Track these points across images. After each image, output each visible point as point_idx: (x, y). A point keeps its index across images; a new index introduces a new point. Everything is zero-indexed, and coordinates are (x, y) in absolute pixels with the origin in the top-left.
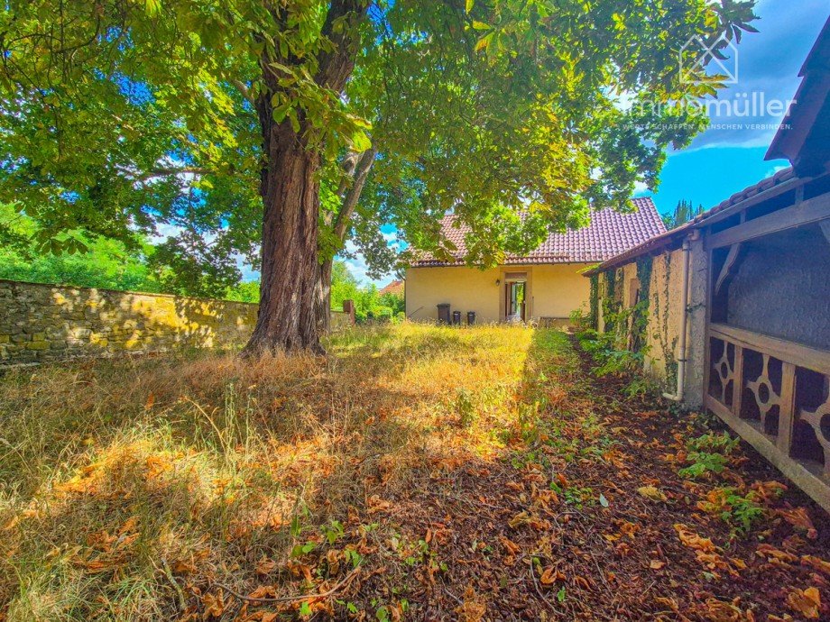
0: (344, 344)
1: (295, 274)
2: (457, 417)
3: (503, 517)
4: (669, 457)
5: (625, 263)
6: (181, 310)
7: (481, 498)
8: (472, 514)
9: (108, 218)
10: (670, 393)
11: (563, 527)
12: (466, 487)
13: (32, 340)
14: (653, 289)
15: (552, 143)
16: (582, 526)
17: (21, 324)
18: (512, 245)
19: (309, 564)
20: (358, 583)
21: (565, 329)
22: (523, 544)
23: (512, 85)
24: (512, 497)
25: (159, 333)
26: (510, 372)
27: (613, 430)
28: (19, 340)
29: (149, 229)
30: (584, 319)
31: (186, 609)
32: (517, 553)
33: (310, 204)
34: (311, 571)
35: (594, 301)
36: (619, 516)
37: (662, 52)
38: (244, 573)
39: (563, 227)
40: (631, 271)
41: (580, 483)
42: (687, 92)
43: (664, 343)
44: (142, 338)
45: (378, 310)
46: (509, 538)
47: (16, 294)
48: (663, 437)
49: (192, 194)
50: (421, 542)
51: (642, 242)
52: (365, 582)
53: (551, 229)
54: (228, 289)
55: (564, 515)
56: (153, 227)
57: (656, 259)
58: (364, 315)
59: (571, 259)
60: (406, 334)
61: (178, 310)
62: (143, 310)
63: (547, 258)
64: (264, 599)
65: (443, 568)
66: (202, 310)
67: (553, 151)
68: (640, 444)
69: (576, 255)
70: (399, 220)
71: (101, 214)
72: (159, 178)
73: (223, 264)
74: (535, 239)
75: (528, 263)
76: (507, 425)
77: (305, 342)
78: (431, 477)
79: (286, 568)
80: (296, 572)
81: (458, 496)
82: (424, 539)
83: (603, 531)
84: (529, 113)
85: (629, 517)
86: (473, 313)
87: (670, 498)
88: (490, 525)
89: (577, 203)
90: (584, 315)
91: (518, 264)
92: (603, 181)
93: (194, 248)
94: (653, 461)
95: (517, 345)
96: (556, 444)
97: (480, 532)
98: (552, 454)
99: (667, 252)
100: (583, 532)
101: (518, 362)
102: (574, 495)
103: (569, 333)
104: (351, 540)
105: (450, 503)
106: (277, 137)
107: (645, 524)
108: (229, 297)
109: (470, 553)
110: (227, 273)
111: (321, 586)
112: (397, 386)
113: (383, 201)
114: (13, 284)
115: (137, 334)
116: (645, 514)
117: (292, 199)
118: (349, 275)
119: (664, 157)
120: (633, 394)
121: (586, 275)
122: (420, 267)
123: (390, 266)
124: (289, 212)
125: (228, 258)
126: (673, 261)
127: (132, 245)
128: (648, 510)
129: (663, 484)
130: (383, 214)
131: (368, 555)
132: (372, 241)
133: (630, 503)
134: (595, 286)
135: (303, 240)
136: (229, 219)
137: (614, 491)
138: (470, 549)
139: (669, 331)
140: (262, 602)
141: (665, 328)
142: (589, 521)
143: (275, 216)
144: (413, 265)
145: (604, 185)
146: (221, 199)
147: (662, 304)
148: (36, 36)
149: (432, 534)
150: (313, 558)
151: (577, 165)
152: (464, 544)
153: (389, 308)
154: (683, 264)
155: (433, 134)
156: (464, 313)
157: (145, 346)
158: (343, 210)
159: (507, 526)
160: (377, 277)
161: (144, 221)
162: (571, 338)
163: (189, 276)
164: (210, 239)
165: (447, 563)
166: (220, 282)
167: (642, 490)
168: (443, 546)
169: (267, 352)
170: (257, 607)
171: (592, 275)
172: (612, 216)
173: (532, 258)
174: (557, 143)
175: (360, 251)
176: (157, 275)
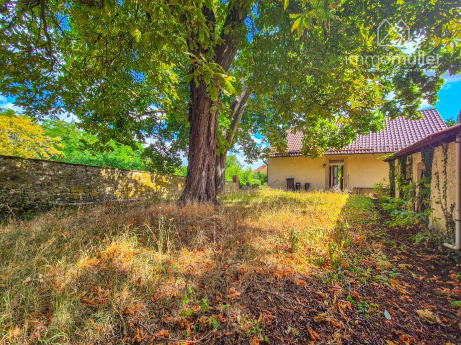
0: (231, 199)
1: (204, 161)
2: (290, 246)
3: (311, 314)
4: (445, 290)
5: (413, 152)
6: (153, 179)
7: (298, 299)
8: (290, 308)
9: (124, 136)
10: (450, 243)
11: (353, 329)
12: (289, 290)
13: (92, 192)
14: (434, 170)
15: (355, 80)
16: (368, 330)
17: (88, 184)
18: (333, 143)
19: (190, 322)
20: (214, 339)
21: (371, 195)
22: (323, 335)
23: (327, 48)
24: (319, 302)
25: (143, 190)
26: (328, 220)
27: (400, 265)
28: (87, 192)
29: (142, 140)
30: (385, 189)
31: (126, 334)
32: (317, 340)
33: (213, 124)
34: (191, 326)
35: (392, 177)
36: (398, 328)
37: (432, 12)
38: (157, 320)
39: (366, 130)
40: (418, 158)
41: (370, 300)
42: (455, 37)
43: (444, 208)
44: (136, 192)
45: (252, 181)
46: (314, 329)
47: (87, 171)
48: (442, 275)
49: (160, 123)
50: (255, 321)
51: (420, 139)
52: (218, 339)
53: (358, 132)
54: (176, 169)
55: (355, 320)
56: (144, 140)
57: (436, 149)
58: (245, 184)
59: (374, 151)
60: (266, 195)
61: (152, 180)
62: (137, 179)
63: (357, 150)
64: (163, 337)
65: (266, 340)
66: (162, 180)
67: (355, 84)
68: (421, 278)
69: (378, 148)
70: (265, 131)
71: (121, 134)
72: (147, 116)
73: (174, 156)
74: (348, 139)
75: (344, 154)
76: (321, 254)
77: (209, 197)
78: (268, 281)
79: (177, 322)
80: (182, 325)
81: (282, 295)
82: (258, 319)
83: (385, 337)
84: (338, 63)
85: (407, 331)
86: (309, 184)
87: (444, 322)
88: (301, 318)
89: (376, 115)
90: (384, 187)
91: (338, 154)
92: (397, 100)
93: (161, 149)
94: (431, 292)
95: (335, 204)
96: (355, 270)
97: (294, 321)
98: (351, 277)
99: (444, 144)
100: (369, 335)
101: (335, 215)
102: (364, 307)
103: (374, 198)
104: (216, 312)
105: (277, 299)
106: (197, 91)
107: (420, 338)
108: (176, 173)
109: (286, 334)
110: (175, 161)
111: (195, 336)
112: (256, 224)
113: (255, 121)
114: (86, 166)
115: (134, 190)
116: (421, 331)
117: (204, 122)
118: (238, 162)
119: (442, 81)
120: (417, 241)
121: (385, 161)
122: (276, 157)
123: (258, 156)
124: (202, 129)
125: (176, 154)
126: (449, 150)
127: (135, 148)
128: (423, 327)
129: (439, 310)
130: (256, 128)
131: (222, 323)
132: (248, 143)
133: (409, 320)
134: (392, 168)
135: (209, 143)
136: (177, 134)
137: (396, 309)
138: (286, 331)
139: (447, 199)
140: (162, 339)
141: (445, 196)
142: (374, 327)
143: (195, 131)
144: (272, 156)
145: (397, 102)
146: (173, 125)
147: (442, 180)
148: (98, 57)
149: (263, 317)
150: (193, 319)
151: (374, 92)
152: (282, 327)
153: (258, 180)
154: (457, 152)
155: (280, 82)
156: (303, 184)
157: (137, 197)
158: (232, 126)
159: (313, 320)
160: (251, 162)
161: (140, 137)
162: (375, 201)
163: (159, 163)
164: (168, 144)
165: (269, 337)
166: (172, 165)
167: (420, 312)
168: (269, 326)
169: (189, 202)
170: (158, 341)
171: (390, 161)
172: (405, 123)
173: (347, 151)
174: (358, 79)
175: (241, 148)
176: (145, 162)
